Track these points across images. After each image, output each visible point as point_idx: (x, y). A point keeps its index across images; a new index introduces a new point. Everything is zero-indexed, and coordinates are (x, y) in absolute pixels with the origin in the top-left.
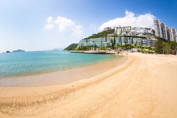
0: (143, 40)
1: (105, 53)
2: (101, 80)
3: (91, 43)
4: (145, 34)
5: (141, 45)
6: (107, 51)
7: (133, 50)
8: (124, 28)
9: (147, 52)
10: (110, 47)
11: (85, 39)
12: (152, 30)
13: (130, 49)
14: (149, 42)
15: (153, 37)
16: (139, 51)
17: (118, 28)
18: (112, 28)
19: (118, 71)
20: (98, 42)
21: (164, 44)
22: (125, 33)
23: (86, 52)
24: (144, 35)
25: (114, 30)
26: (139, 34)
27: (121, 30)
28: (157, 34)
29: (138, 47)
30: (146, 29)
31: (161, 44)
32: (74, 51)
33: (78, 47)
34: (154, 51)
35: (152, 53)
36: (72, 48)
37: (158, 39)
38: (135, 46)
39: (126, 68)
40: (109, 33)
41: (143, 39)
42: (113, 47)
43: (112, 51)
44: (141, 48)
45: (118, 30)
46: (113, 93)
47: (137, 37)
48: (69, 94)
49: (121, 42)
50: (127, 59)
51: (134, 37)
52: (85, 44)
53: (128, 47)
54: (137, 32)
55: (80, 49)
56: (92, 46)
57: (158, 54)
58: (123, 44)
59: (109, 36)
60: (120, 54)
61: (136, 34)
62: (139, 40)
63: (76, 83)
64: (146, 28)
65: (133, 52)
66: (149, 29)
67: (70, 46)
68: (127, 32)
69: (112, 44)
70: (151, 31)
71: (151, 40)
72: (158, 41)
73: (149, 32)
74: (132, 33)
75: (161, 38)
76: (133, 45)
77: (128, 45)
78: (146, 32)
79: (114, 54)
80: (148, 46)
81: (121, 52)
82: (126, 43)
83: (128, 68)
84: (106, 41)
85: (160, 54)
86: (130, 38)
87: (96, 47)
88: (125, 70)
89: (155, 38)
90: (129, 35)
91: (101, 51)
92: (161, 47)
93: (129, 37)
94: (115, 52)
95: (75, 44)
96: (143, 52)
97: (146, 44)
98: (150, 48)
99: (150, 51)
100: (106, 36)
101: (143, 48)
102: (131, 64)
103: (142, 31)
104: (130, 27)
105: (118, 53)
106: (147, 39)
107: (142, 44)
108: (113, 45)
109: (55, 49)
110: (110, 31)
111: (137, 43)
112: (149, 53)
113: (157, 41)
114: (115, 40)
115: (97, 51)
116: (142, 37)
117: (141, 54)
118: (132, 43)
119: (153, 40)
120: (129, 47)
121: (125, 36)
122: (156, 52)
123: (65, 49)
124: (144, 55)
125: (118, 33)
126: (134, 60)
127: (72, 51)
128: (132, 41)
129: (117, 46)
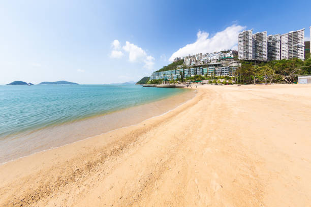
0: (217, 69)
1: (174, 87)
2: (171, 117)
3: (162, 76)
4: (221, 59)
5: (213, 75)
6: (177, 85)
7: (204, 82)
8: (194, 57)
9: (222, 83)
10: (179, 80)
11: (156, 72)
12: (233, 51)
13: (200, 80)
14: (226, 70)
15: (233, 61)
16: (211, 83)
17: (187, 57)
18: (182, 59)
19: (188, 106)
20: (169, 74)
21: (256, 68)
22: (194, 63)
23: (158, 85)
24: (219, 61)
25: (183, 60)
26: (212, 62)
27: (191, 60)
28: (241, 56)
29: (210, 78)
30: (223, 52)
31: (249, 70)
32: (146, 85)
33: (150, 80)
34: (234, 82)
35: (231, 84)
36: (144, 81)
37: (242, 63)
38: (206, 77)
39: (196, 103)
40: (178, 65)
41: (216, 67)
42: (182, 80)
43: (182, 85)
44: (213, 79)
45: (187, 60)
46: (186, 134)
47: (209, 66)
48: (139, 137)
49: (190, 74)
50: (197, 92)
51: (205, 66)
52: (157, 78)
53: (197, 79)
54: (210, 59)
55: (152, 83)
56: (163, 79)
57: (243, 84)
58: (193, 76)
59: (179, 68)
60: (189, 87)
61: (208, 63)
62: (211, 69)
63: (148, 122)
64: (223, 50)
65: (203, 84)
66: (228, 51)
67: (142, 80)
68: (197, 62)
69: (182, 76)
70: (231, 54)
71: (231, 67)
72: (242, 66)
73: (227, 55)
74: (203, 62)
75: (249, 61)
76: (203, 76)
77: (198, 77)
78: (223, 57)
79: (183, 87)
80: (224, 76)
81: (191, 85)
82: (195, 74)
83: (199, 102)
84: (176, 74)
85: (247, 84)
86: (200, 68)
87: (166, 80)
88: (196, 105)
89: (238, 62)
90: (199, 64)
91: (171, 84)
92: (250, 74)
93: (199, 66)
94: (184, 85)
95: (147, 77)
96: (216, 84)
97: (221, 73)
98: (227, 78)
99: (228, 81)
100: (176, 68)
101: (216, 78)
102: (201, 98)
103: (217, 57)
104: (201, 54)
105: (188, 86)
106: (222, 66)
107: (215, 73)
108: (182, 78)
109: (126, 83)
110: (180, 62)
111: (208, 73)
112: (225, 84)
113: (240, 66)
114: (184, 72)
115: (168, 84)
116: (215, 65)
117: (213, 86)
118: (203, 74)
119: (232, 67)
120: (199, 78)
121: (195, 67)
122: (239, 81)
123: (138, 83)
124: (218, 87)
125: (188, 64)
126: (205, 93)
127: (144, 85)
128: (203, 71)
129: (186, 78)
